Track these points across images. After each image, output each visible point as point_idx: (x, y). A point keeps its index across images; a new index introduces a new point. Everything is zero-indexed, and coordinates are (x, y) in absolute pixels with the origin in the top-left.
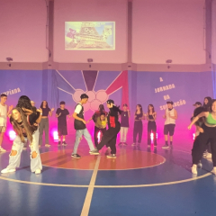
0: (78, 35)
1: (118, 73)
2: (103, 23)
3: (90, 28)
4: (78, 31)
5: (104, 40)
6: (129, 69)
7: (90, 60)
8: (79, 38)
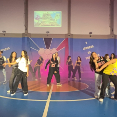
0: (41, 18)
1: (63, 39)
2: (55, 12)
3: (48, 15)
4: (41, 16)
5: (56, 21)
6: (69, 37)
7: (48, 32)
8: (42, 20)
